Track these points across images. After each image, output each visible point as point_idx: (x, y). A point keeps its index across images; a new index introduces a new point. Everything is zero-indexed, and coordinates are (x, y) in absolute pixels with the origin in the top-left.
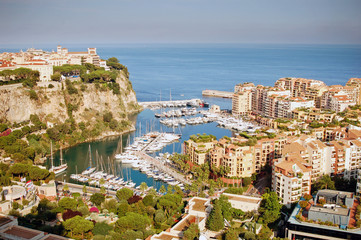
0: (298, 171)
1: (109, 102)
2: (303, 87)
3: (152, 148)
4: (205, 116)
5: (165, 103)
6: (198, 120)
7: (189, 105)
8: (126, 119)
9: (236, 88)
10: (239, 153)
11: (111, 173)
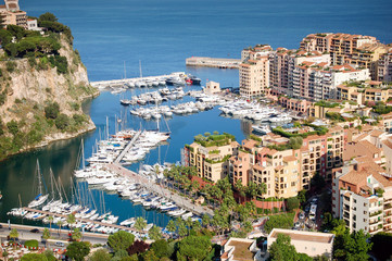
0: (376, 186)
1: (52, 86)
2: (345, 47)
3: (131, 157)
4: (197, 99)
5: (133, 82)
6: (190, 107)
7: (169, 83)
8: (80, 112)
9: (245, 54)
10: (278, 160)
11: (77, 203)
